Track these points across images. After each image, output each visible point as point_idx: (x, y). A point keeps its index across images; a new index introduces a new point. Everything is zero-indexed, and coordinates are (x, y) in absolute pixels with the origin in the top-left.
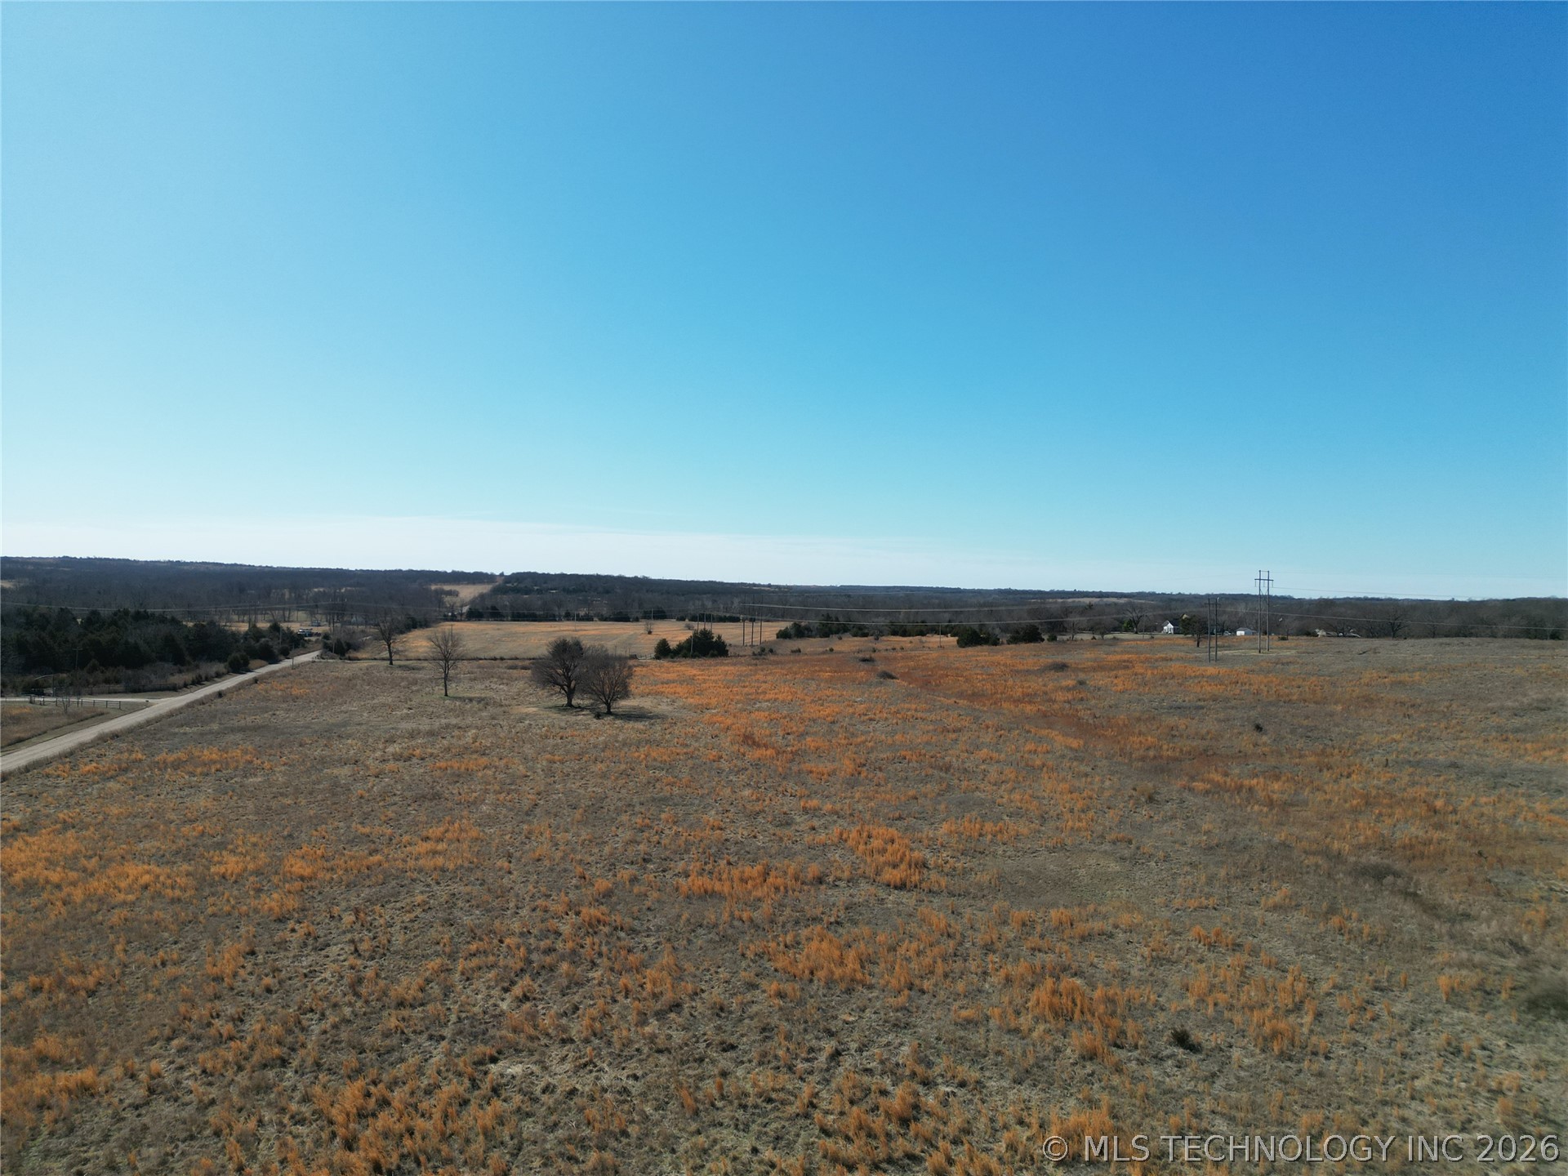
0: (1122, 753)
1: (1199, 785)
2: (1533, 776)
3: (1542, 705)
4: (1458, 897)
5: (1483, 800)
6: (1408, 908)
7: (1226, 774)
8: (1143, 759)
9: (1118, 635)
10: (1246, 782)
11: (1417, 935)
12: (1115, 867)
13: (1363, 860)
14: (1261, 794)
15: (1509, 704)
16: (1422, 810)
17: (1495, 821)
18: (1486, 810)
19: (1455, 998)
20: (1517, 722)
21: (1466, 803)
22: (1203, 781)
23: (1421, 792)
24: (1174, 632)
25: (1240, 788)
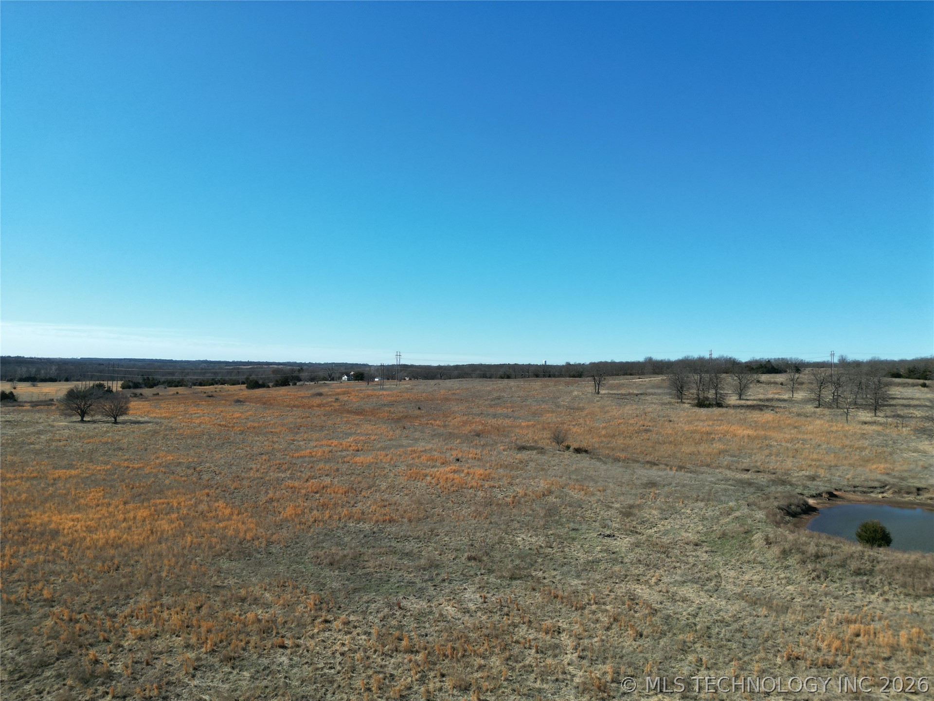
0: (380, 418)
3: (499, 398)
5: (493, 420)
8: (389, 419)
10: (428, 422)
11: (492, 443)
15: (489, 398)
16: (479, 423)
19: (504, 450)
21: (489, 421)
24: (349, 380)
25: (427, 424)
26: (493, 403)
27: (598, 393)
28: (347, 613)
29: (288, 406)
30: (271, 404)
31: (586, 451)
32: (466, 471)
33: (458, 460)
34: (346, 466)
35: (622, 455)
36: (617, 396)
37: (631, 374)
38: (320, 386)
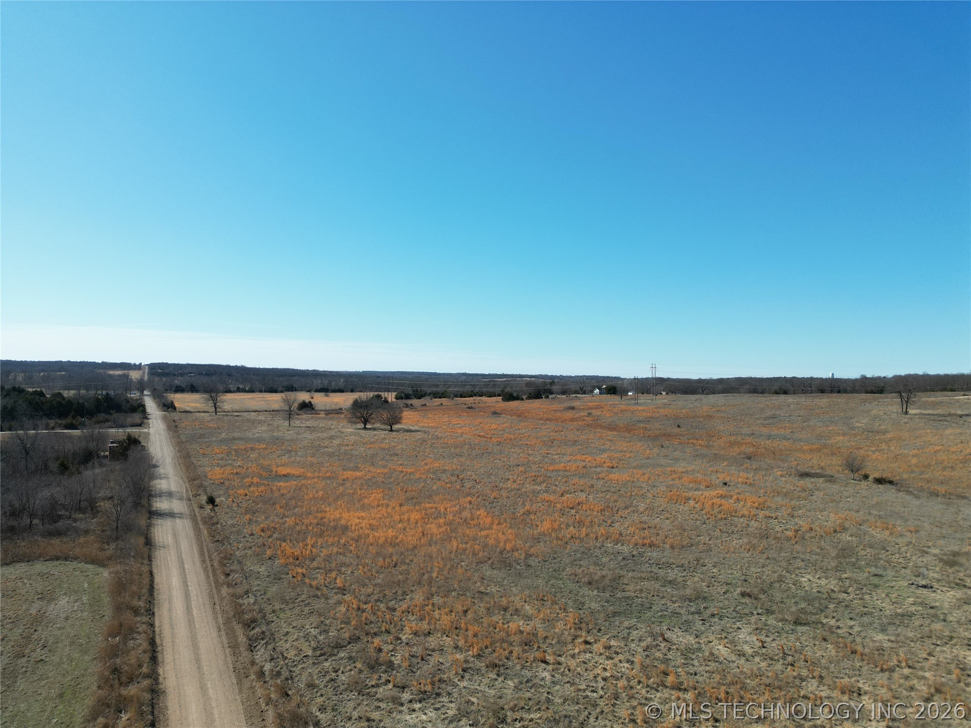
0: (636, 435)
8: (645, 436)
12: (670, 461)
22: (674, 441)
24: (601, 393)
25: (689, 443)
26: (767, 422)
27: (906, 413)
28: (608, 637)
29: (541, 419)
30: (525, 417)
31: (891, 482)
32: (735, 497)
33: (725, 484)
34: (601, 482)
35: (942, 489)
36: (932, 418)
37: (952, 390)
38: (572, 399)
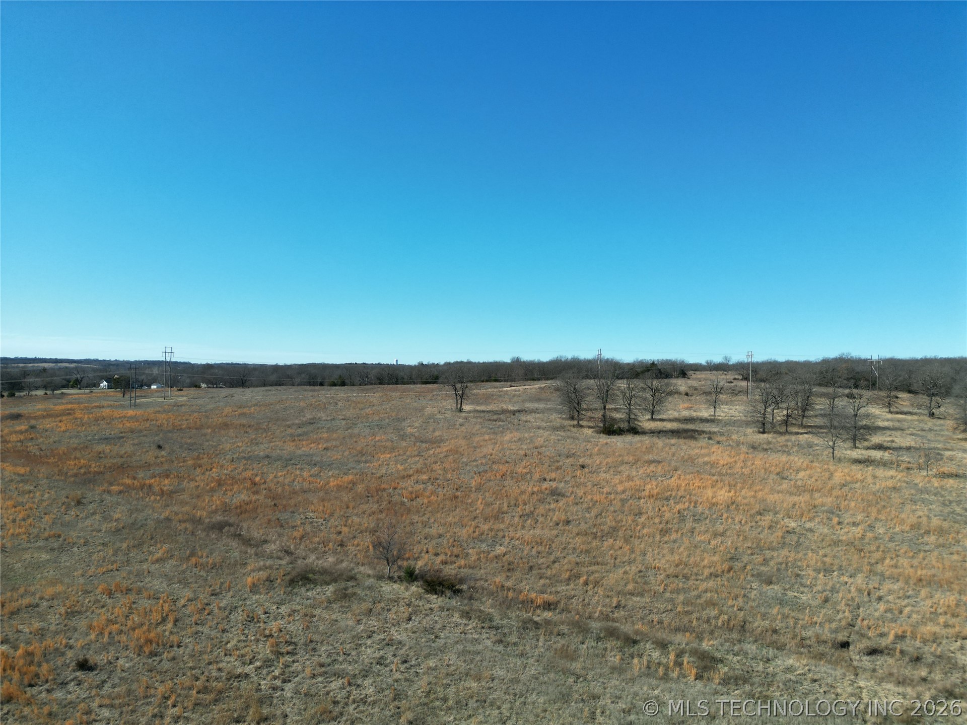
0: (60, 472)
1: (115, 488)
2: (305, 458)
3: (312, 421)
4: (261, 532)
5: (280, 474)
6: (234, 544)
7: (134, 478)
8: (76, 475)
9: (65, 391)
10: (147, 482)
11: (238, 559)
12: (45, 556)
13: (213, 520)
14: (156, 489)
15: (297, 422)
16: (248, 484)
17: (284, 485)
18: (281, 479)
19: (254, 589)
20: (300, 431)
21: (271, 476)
22: (118, 485)
23: (249, 474)
24: (109, 387)
27: (461, 410)
31: (453, 588)
36: (487, 416)
